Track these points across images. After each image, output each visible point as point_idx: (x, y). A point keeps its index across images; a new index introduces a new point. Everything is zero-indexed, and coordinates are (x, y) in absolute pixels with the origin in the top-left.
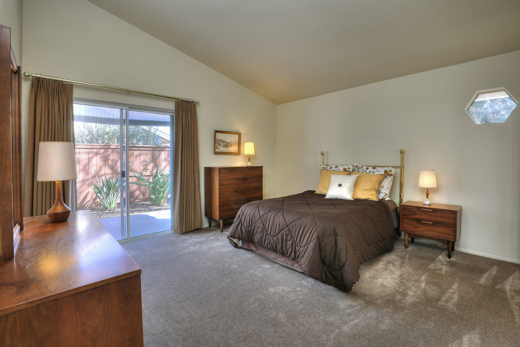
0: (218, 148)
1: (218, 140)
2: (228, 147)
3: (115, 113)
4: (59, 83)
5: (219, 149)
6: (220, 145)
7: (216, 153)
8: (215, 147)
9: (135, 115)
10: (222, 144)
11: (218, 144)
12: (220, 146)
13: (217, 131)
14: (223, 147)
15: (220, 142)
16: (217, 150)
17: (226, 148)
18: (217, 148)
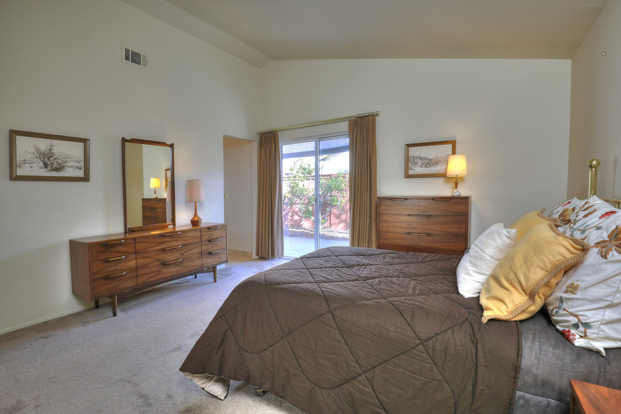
0: (413, 168)
1: (413, 157)
2: (430, 166)
3: (310, 146)
4: (274, 133)
5: (414, 170)
6: (416, 164)
7: (408, 176)
8: (407, 168)
9: (324, 145)
10: (420, 162)
11: (412, 164)
12: (417, 166)
13: (409, 145)
14: (422, 166)
15: (416, 160)
16: (411, 172)
17: (427, 168)
18: (411, 169)
